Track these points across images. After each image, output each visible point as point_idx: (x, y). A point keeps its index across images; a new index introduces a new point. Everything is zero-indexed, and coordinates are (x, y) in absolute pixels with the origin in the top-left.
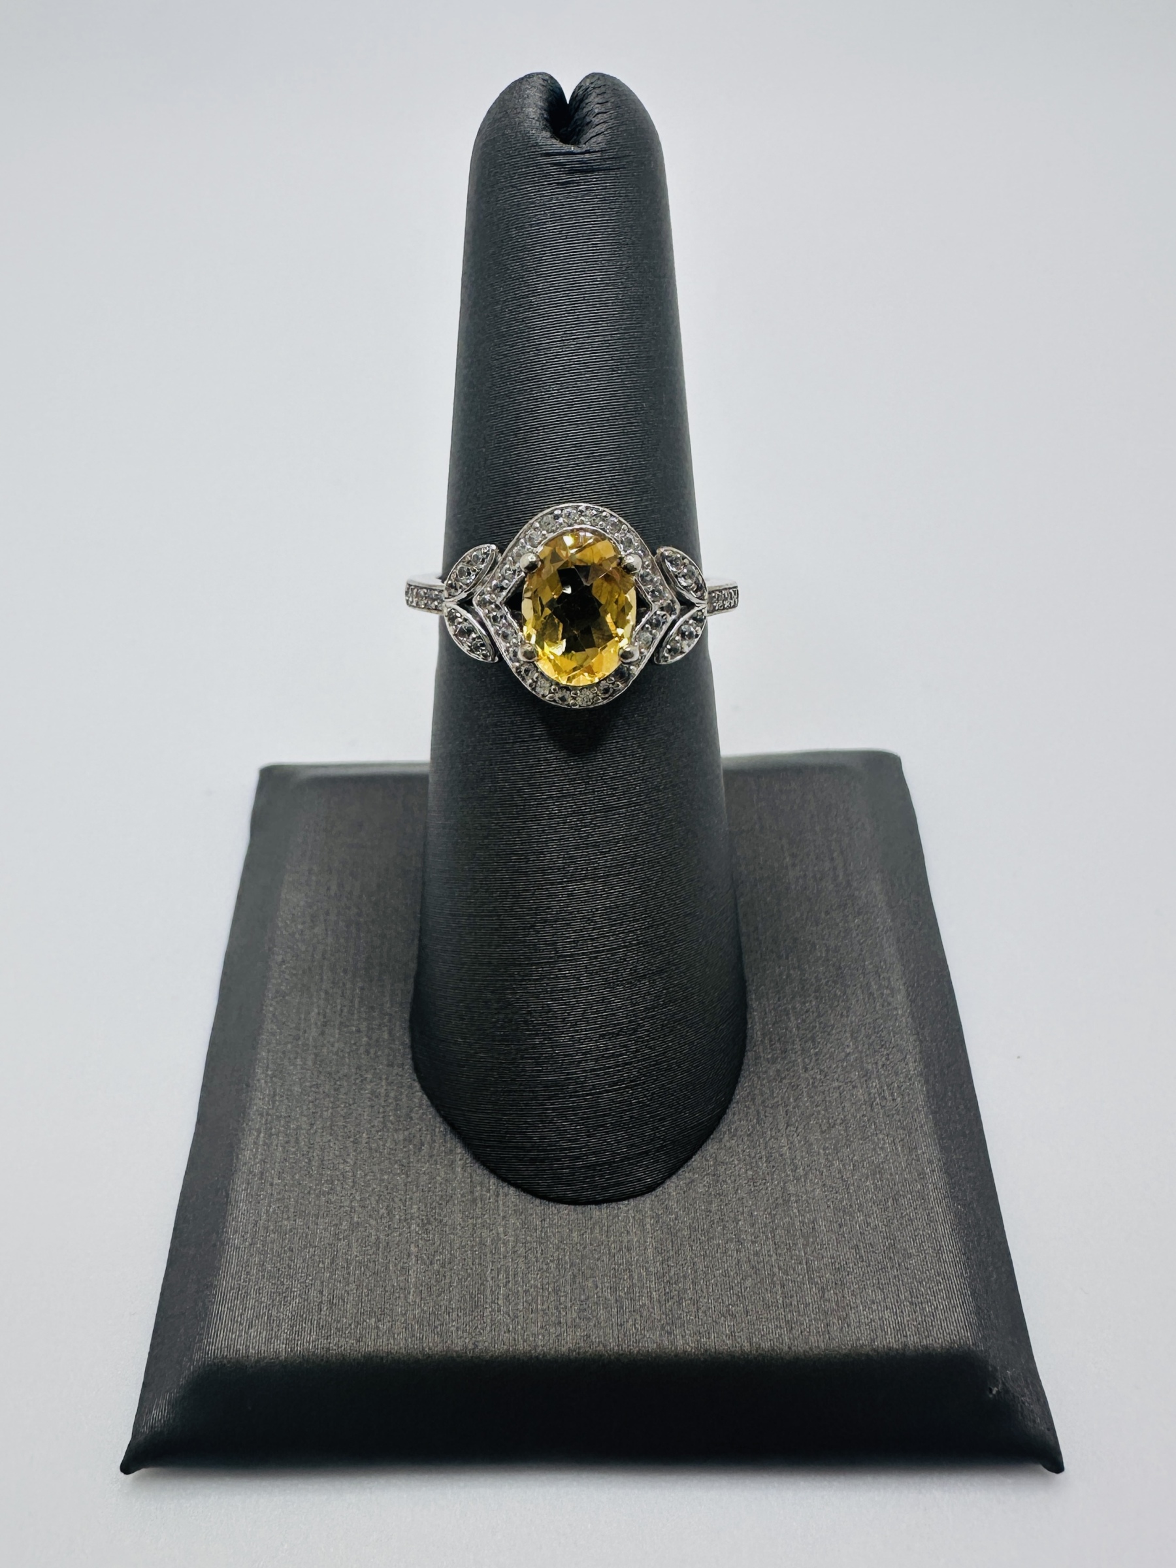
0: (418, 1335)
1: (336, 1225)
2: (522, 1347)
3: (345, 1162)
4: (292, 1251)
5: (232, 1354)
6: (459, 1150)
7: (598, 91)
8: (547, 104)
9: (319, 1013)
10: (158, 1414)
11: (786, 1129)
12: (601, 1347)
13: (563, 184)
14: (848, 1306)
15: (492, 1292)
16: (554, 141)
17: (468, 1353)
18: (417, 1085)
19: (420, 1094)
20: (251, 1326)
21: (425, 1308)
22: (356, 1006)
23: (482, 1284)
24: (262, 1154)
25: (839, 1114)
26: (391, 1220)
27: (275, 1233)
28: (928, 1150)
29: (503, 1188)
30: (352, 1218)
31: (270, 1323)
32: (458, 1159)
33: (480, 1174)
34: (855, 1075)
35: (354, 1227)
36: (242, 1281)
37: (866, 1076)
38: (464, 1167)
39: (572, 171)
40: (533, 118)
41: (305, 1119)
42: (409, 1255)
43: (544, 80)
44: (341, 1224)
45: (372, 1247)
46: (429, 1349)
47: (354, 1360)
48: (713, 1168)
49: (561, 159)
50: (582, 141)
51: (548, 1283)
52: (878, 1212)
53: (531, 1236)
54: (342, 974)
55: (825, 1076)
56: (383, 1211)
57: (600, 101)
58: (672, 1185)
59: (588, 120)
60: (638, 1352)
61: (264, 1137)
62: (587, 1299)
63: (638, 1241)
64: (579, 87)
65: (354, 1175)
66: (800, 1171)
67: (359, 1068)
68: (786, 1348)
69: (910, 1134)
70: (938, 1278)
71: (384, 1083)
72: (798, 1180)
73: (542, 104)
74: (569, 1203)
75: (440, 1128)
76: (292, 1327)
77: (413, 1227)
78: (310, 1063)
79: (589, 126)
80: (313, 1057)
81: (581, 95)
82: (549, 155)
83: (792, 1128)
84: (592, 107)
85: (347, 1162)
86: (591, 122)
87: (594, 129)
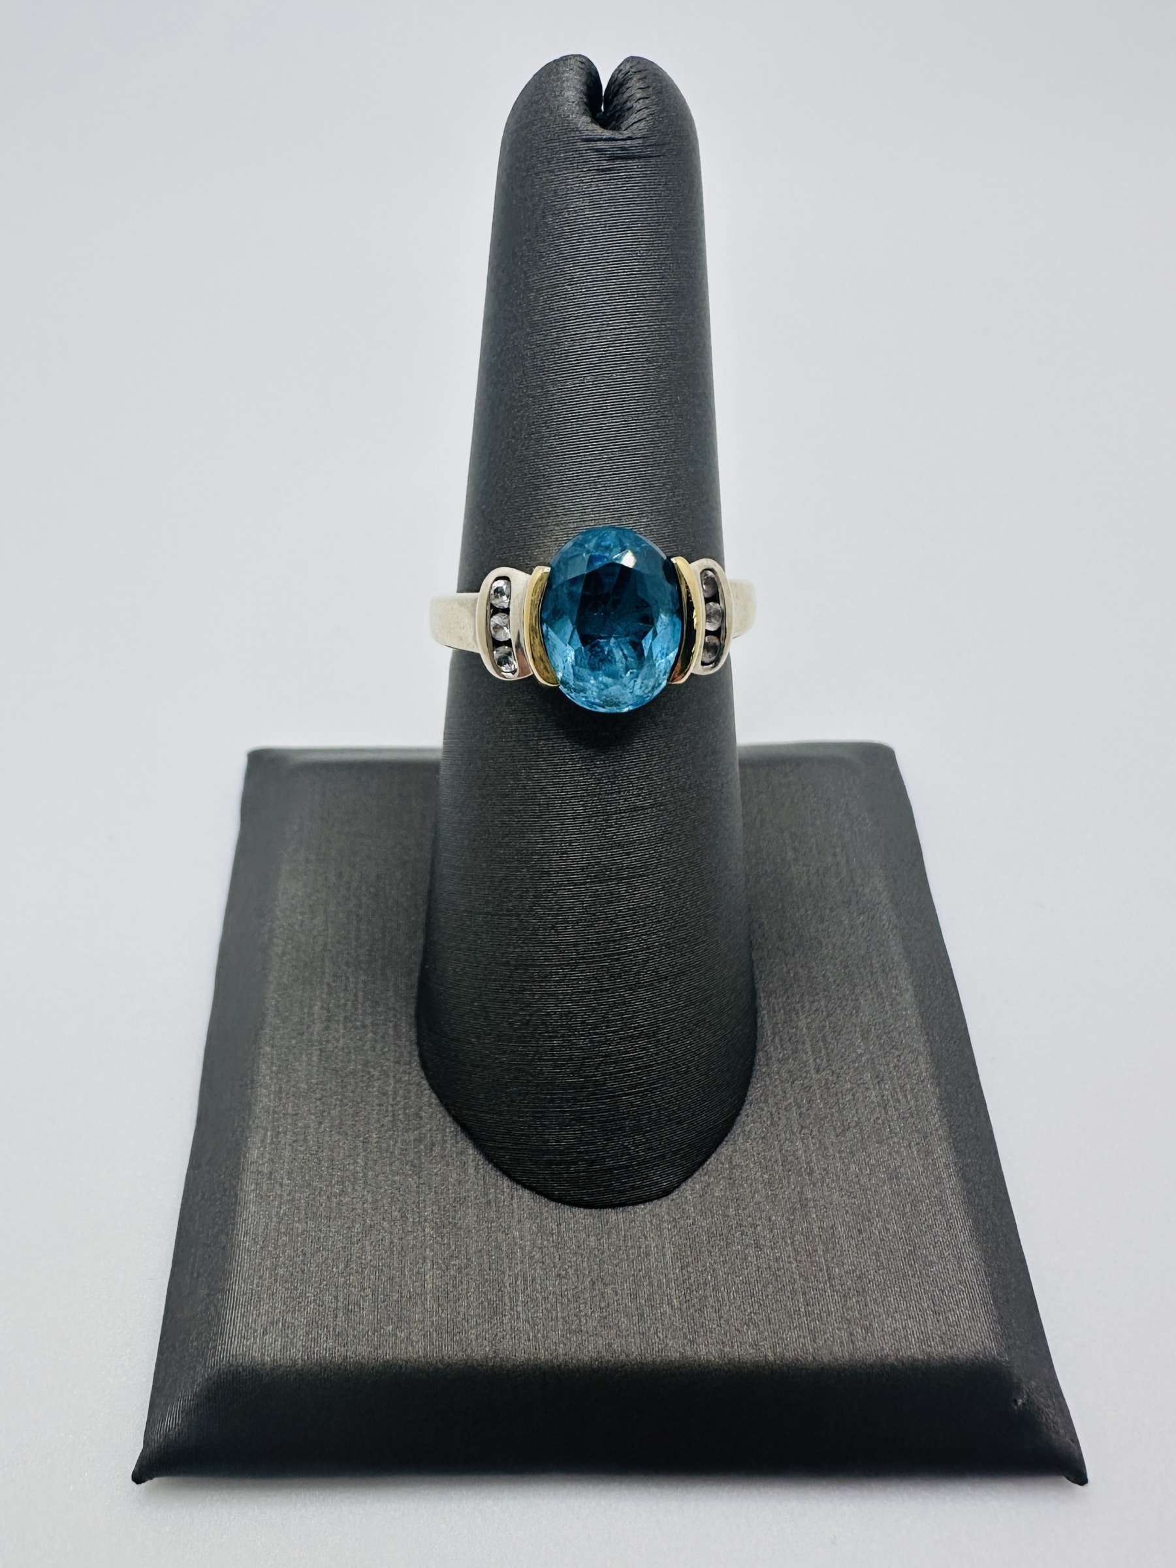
0: (437, 1343)
1: (349, 1228)
2: (543, 1355)
3: (355, 1162)
4: (305, 1254)
5: (247, 1361)
6: (471, 1152)
7: (639, 76)
8: (585, 87)
9: (322, 1008)
10: (171, 1421)
11: (801, 1132)
12: (623, 1357)
13: (603, 170)
14: (870, 1315)
15: (510, 1298)
16: (593, 126)
17: (489, 1361)
18: (425, 1083)
19: (427, 1092)
20: (264, 1333)
21: (443, 1315)
22: (360, 1000)
23: (499, 1290)
24: (270, 1154)
25: (853, 1116)
26: (405, 1222)
27: (286, 1235)
28: (942, 1153)
29: (517, 1190)
30: (365, 1221)
31: (285, 1330)
32: (470, 1160)
33: (493, 1175)
34: (867, 1076)
35: (367, 1230)
36: (255, 1285)
37: (879, 1079)
38: (476, 1169)
39: (613, 158)
40: (574, 102)
41: (313, 1117)
42: (424, 1258)
43: (582, 63)
44: (354, 1227)
45: (386, 1252)
46: (449, 1358)
47: (373, 1368)
48: (728, 1171)
49: (600, 145)
50: (623, 129)
51: (567, 1290)
52: (896, 1218)
53: (548, 1240)
54: (344, 967)
55: (838, 1077)
56: (396, 1214)
57: (642, 86)
58: (687, 1187)
59: (629, 105)
60: (661, 1362)
61: (271, 1135)
62: (608, 1305)
63: (656, 1246)
64: (619, 70)
65: (365, 1176)
66: (816, 1175)
67: (366, 1064)
68: (810, 1358)
69: (926, 1137)
70: (960, 1286)
71: (392, 1081)
72: (814, 1184)
73: (580, 88)
74: (586, 1207)
75: (450, 1127)
76: (307, 1333)
77: (427, 1230)
78: (315, 1059)
79: (630, 112)
80: (319, 1052)
81: (618, 83)
82: (588, 140)
83: (806, 1131)
84: (633, 92)
85: (357, 1163)
86: (631, 108)
87: (634, 115)
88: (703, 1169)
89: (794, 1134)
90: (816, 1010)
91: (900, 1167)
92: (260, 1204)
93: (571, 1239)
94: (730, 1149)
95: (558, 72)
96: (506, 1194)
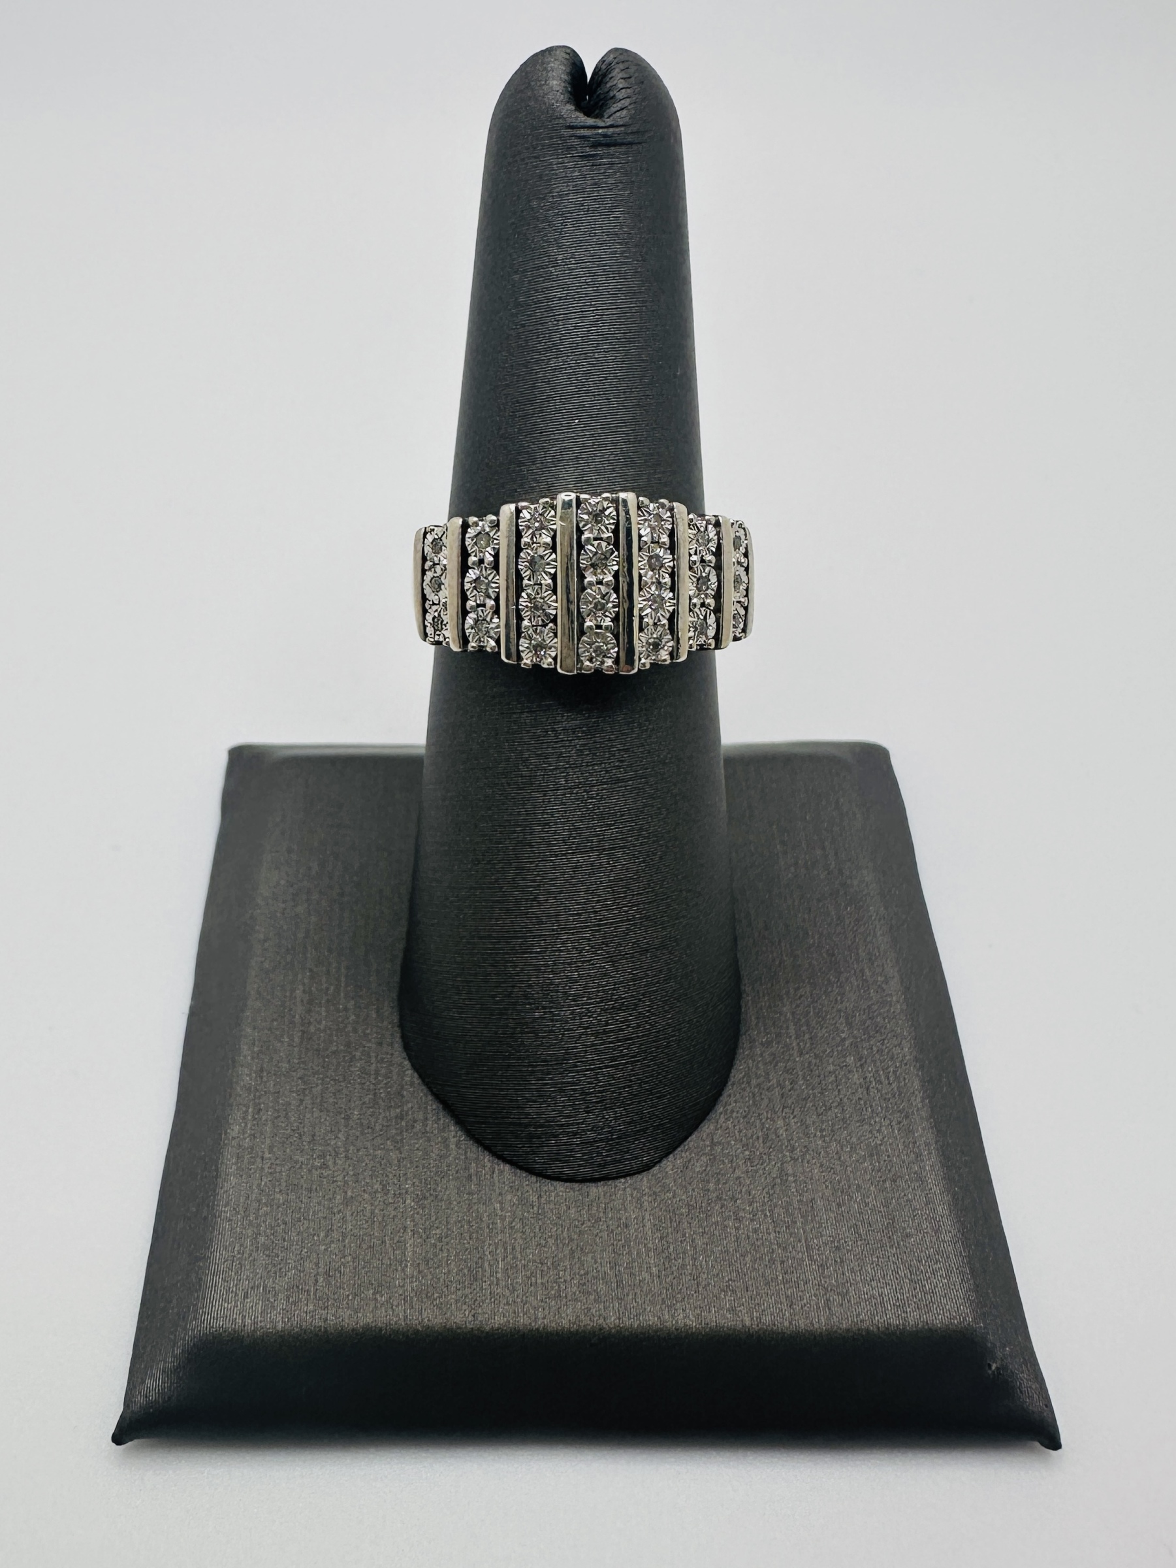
0: (417, 1308)
1: (329, 1199)
2: (522, 1320)
3: (336, 1137)
4: (286, 1224)
5: (228, 1325)
6: (451, 1128)
7: (621, 66)
8: (569, 77)
9: (304, 991)
10: (152, 1385)
11: (782, 1111)
12: (601, 1321)
13: (586, 156)
14: (847, 1282)
15: (490, 1266)
16: (578, 114)
17: (468, 1326)
18: (407, 1063)
19: (409, 1072)
21: (423, 1281)
22: (342, 985)
23: (480, 1258)
24: (251, 1129)
25: (835, 1097)
26: (385, 1194)
27: (267, 1206)
28: (924, 1134)
29: (498, 1165)
30: (346, 1192)
32: (452, 1137)
33: (473, 1151)
34: (851, 1059)
35: (347, 1202)
36: (235, 1252)
37: (862, 1062)
38: (458, 1144)
39: (596, 145)
40: (558, 91)
41: (294, 1095)
42: (405, 1228)
44: (335, 1198)
45: (366, 1222)
46: (428, 1320)
47: (353, 1332)
48: (709, 1148)
49: (584, 132)
50: (606, 117)
51: (547, 1258)
53: (528, 1212)
54: (326, 953)
55: (821, 1060)
56: (377, 1186)
57: (625, 76)
58: (668, 1164)
59: (611, 94)
61: (253, 1112)
62: (587, 1273)
63: (636, 1217)
64: (602, 61)
65: (346, 1150)
66: (797, 1152)
67: (348, 1045)
68: (786, 1324)
69: (907, 1117)
71: (373, 1060)
73: (566, 77)
74: (566, 1181)
75: (432, 1105)
76: (288, 1298)
77: (408, 1201)
78: (297, 1040)
79: (613, 101)
80: (300, 1034)
81: (602, 71)
82: (572, 127)
83: (786, 1110)
84: (615, 82)
85: (339, 1138)
86: (614, 96)
87: (615, 105)
88: (685, 1146)
89: (776, 1113)
90: (801, 996)
91: (880, 1145)
92: (241, 1176)
93: (552, 1210)
94: (712, 1128)
95: (543, 63)
96: (487, 1169)
